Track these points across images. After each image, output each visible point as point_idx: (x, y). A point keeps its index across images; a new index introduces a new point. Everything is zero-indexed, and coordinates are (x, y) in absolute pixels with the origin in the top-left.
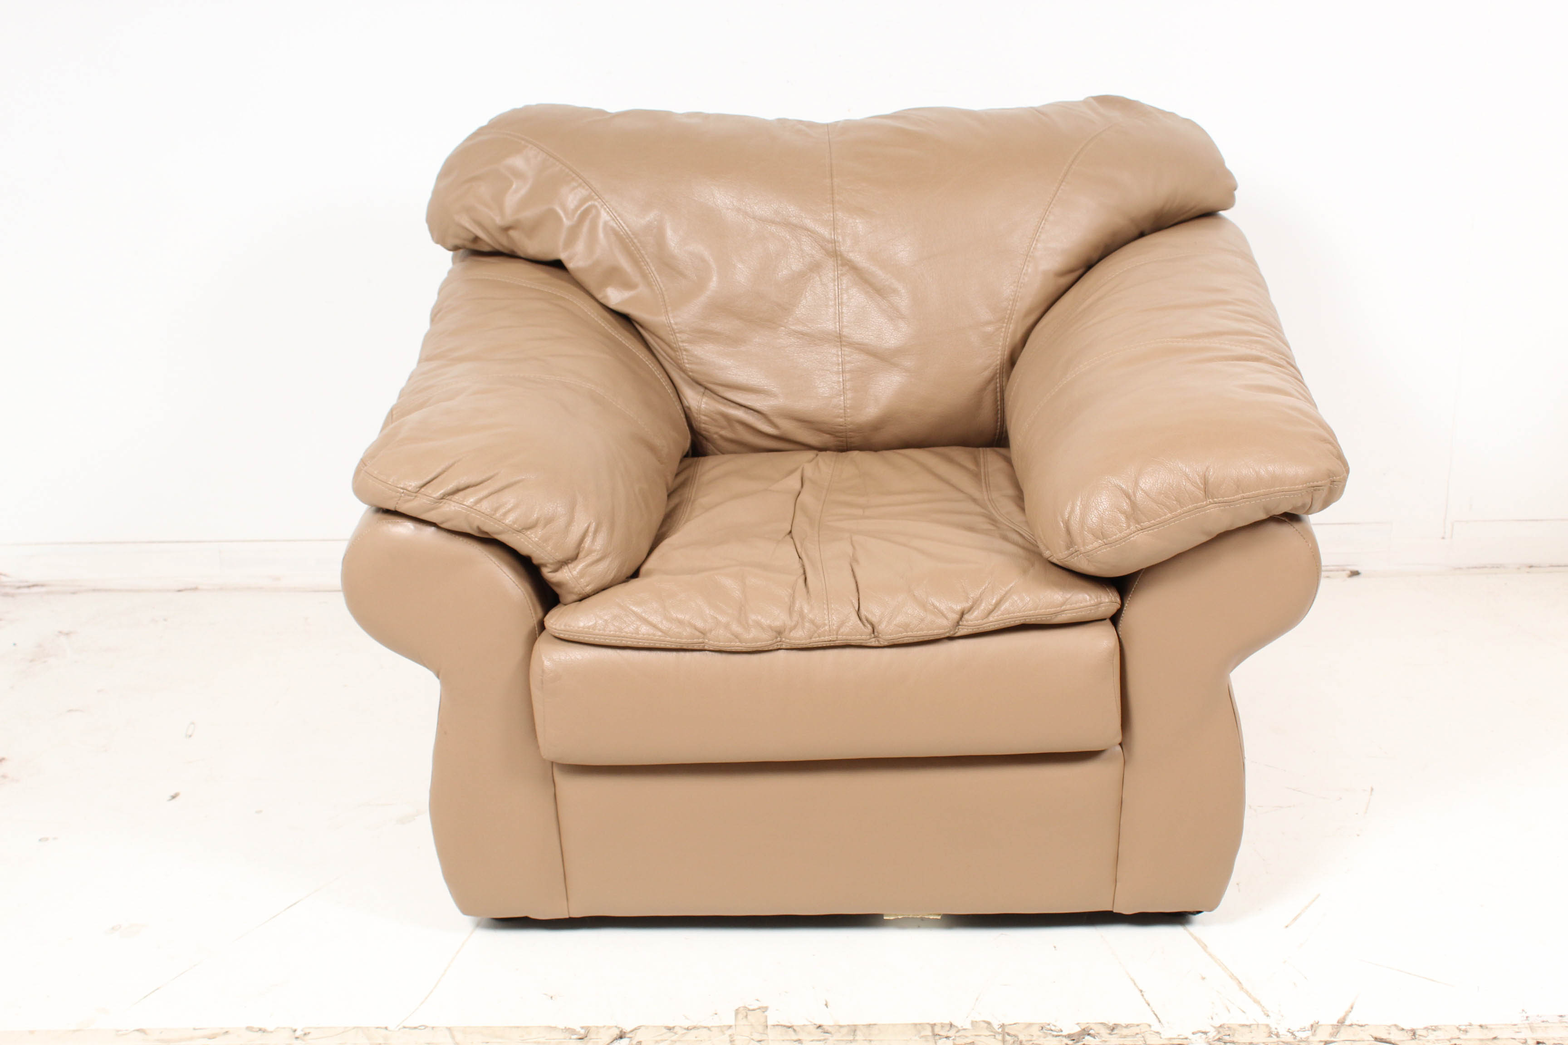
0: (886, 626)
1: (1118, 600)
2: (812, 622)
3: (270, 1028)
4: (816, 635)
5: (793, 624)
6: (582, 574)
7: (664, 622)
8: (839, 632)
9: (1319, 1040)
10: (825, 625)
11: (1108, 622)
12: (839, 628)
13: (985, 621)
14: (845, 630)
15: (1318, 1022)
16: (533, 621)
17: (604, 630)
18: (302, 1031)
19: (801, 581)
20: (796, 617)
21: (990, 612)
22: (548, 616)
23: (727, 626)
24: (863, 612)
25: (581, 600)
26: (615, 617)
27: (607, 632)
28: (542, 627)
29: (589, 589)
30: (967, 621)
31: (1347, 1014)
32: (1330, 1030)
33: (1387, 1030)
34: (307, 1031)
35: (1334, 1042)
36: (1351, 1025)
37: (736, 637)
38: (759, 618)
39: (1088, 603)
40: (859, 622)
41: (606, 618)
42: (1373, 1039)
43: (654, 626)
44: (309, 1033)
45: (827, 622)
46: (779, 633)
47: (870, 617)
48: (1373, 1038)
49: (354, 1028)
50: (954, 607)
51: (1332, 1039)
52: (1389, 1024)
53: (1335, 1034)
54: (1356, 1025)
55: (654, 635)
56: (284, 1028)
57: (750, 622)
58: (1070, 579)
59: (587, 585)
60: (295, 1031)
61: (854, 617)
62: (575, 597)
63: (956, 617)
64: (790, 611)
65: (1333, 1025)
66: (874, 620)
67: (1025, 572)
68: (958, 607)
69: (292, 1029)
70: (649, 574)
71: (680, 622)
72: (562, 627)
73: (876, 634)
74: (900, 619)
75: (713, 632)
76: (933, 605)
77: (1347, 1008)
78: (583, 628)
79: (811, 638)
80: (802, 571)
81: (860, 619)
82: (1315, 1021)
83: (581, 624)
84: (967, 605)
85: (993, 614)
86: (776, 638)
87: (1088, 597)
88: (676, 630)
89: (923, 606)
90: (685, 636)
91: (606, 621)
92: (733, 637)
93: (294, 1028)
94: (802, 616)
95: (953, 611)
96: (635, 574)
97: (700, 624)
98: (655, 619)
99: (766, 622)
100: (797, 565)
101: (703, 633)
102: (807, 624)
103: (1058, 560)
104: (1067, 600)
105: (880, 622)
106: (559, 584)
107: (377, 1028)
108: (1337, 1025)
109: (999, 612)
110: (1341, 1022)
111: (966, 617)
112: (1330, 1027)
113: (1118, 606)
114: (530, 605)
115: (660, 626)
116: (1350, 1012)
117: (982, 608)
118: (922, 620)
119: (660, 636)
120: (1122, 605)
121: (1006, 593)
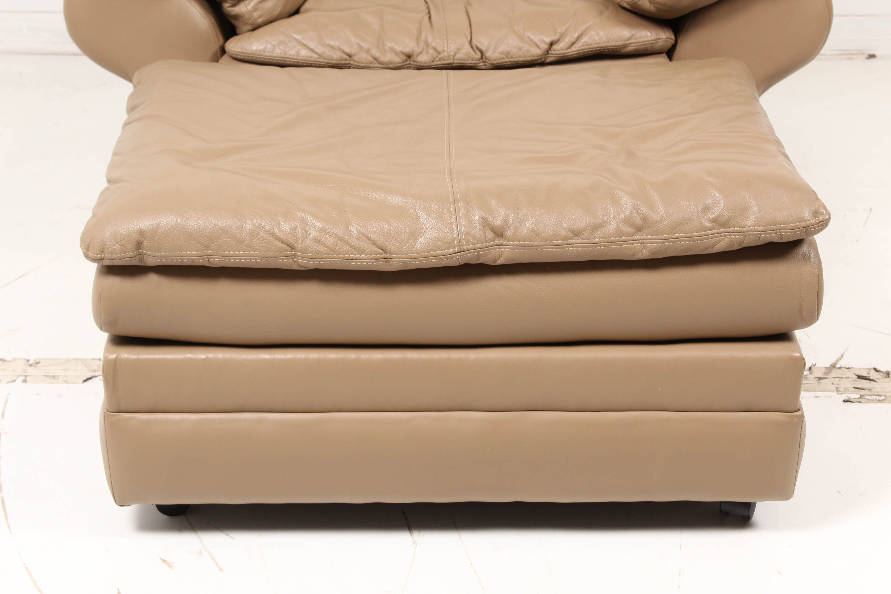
0: (492, 53)
1: (673, 37)
2: (435, 49)
3: (8, 358)
4: (437, 59)
5: (419, 50)
6: (255, 9)
7: (319, 47)
8: (455, 58)
9: (814, 377)
10: (444, 51)
11: (665, 55)
12: (456, 54)
13: (569, 51)
14: (460, 56)
15: (815, 365)
16: (215, 46)
17: (272, 53)
18: (34, 360)
19: (426, 18)
20: (422, 45)
21: (573, 44)
22: (228, 43)
23: (368, 51)
24: (475, 42)
25: (254, 30)
26: (281, 43)
27: (275, 54)
28: (223, 51)
29: (260, 21)
30: (555, 50)
31: (838, 361)
32: (824, 370)
33: (868, 371)
34: (38, 361)
35: (827, 378)
36: (840, 368)
37: (376, 59)
38: (393, 45)
39: (650, 39)
40: (471, 50)
41: (274, 43)
42: (856, 377)
43: (312, 50)
44: (39, 362)
45: (446, 49)
46: (409, 56)
47: (480, 46)
48: (856, 375)
49: (75, 359)
50: (545, 39)
51: (825, 376)
52: (869, 367)
53: (827, 373)
54: (844, 367)
55: (311, 57)
56: (20, 359)
57: (387, 48)
58: (635, 20)
59: (259, 18)
60: (28, 361)
61: (467, 46)
62: (249, 27)
63: (546, 47)
64: (418, 40)
65: (826, 368)
66: (483, 48)
67: (601, 13)
68: (548, 40)
69: (26, 359)
70: (307, 11)
71: (332, 47)
72: (239, 50)
73: (484, 60)
74: (503, 48)
75: (357, 56)
76: (529, 38)
77: (838, 356)
78: (256, 51)
79: (433, 62)
80: (427, 11)
81: (472, 47)
82: (813, 364)
83: (254, 48)
84: (555, 38)
85: (575, 45)
86: (407, 61)
87: (649, 34)
88: (330, 53)
89: (521, 38)
90: (336, 56)
91: (274, 45)
92: (372, 60)
93: (28, 358)
94: (427, 45)
95: (545, 42)
96: (297, 12)
97: (347, 50)
98: (312, 45)
99: (398, 48)
100: (424, 7)
101: (350, 56)
102: (431, 51)
103: (627, 3)
104: (633, 35)
105: (488, 50)
106: (237, 17)
107: (93, 359)
108: (830, 368)
109: (580, 44)
110: (833, 366)
111: (554, 47)
112: (825, 369)
113: (673, 42)
114: (214, 33)
115: (316, 50)
116: (841, 359)
117: (567, 40)
118: (520, 49)
119: (316, 58)
120: (676, 42)
121: (586, 29)
